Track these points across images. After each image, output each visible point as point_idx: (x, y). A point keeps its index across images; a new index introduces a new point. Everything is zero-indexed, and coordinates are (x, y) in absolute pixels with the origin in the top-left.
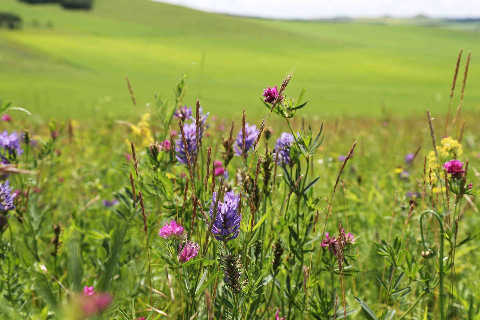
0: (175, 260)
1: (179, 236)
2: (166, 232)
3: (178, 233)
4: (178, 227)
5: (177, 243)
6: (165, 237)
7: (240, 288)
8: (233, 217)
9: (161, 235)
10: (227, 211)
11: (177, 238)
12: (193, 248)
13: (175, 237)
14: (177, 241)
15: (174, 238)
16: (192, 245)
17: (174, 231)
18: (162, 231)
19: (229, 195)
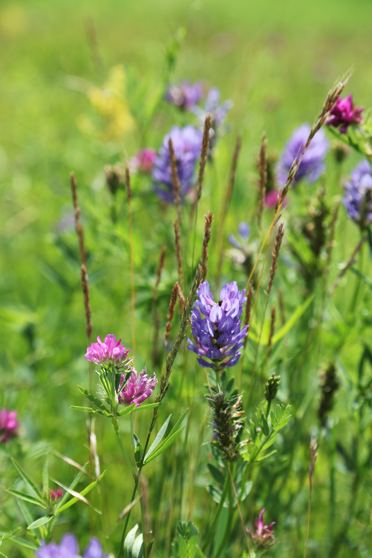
0: (111, 401)
1: (118, 361)
2: (97, 355)
3: (116, 356)
4: (117, 346)
5: (115, 373)
6: (96, 362)
7: (237, 452)
8: (231, 329)
9: (89, 359)
10: (220, 318)
11: (115, 365)
12: (145, 382)
13: (112, 363)
14: (115, 370)
15: (110, 364)
16: (144, 378)
17: (110, 353)
18: (90, 352)
19: (228, 290)
